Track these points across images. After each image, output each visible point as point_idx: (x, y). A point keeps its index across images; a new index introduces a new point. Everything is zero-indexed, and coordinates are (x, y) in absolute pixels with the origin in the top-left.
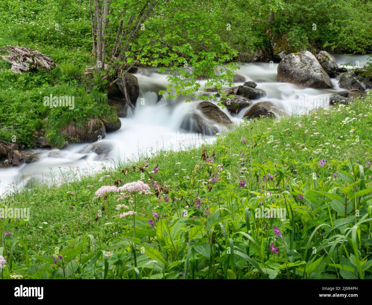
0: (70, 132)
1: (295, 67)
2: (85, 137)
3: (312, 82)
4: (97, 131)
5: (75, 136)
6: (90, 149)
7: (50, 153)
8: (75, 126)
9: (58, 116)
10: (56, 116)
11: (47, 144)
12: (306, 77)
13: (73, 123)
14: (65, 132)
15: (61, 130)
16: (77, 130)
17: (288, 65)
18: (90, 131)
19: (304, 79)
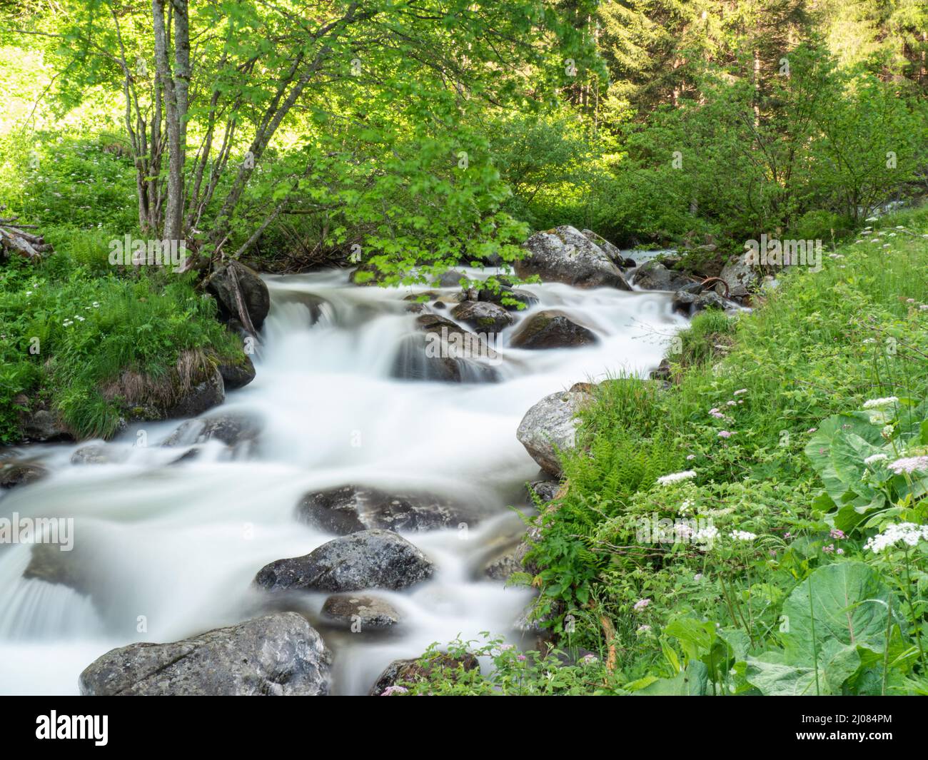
0: (129, 391)
1: (556, 255)
2: (173, 403)
3: (601, 279)
4: (204, 384)
5: (144, 402)
6: (199, 431)
7: (78, 452)
8: (144, 373)
9: (90, 347)
10: (82, 348)
11: (62, 429)
12: (585, 270)
13: (135, 364)
14: (113, 392)
15: (102, 386)
16: (150, 383)
17: (541, 252)
18: (185, 386)
19: (581, 274)
